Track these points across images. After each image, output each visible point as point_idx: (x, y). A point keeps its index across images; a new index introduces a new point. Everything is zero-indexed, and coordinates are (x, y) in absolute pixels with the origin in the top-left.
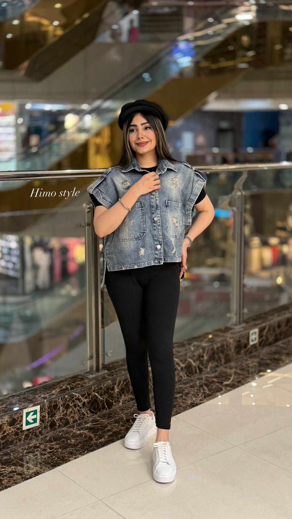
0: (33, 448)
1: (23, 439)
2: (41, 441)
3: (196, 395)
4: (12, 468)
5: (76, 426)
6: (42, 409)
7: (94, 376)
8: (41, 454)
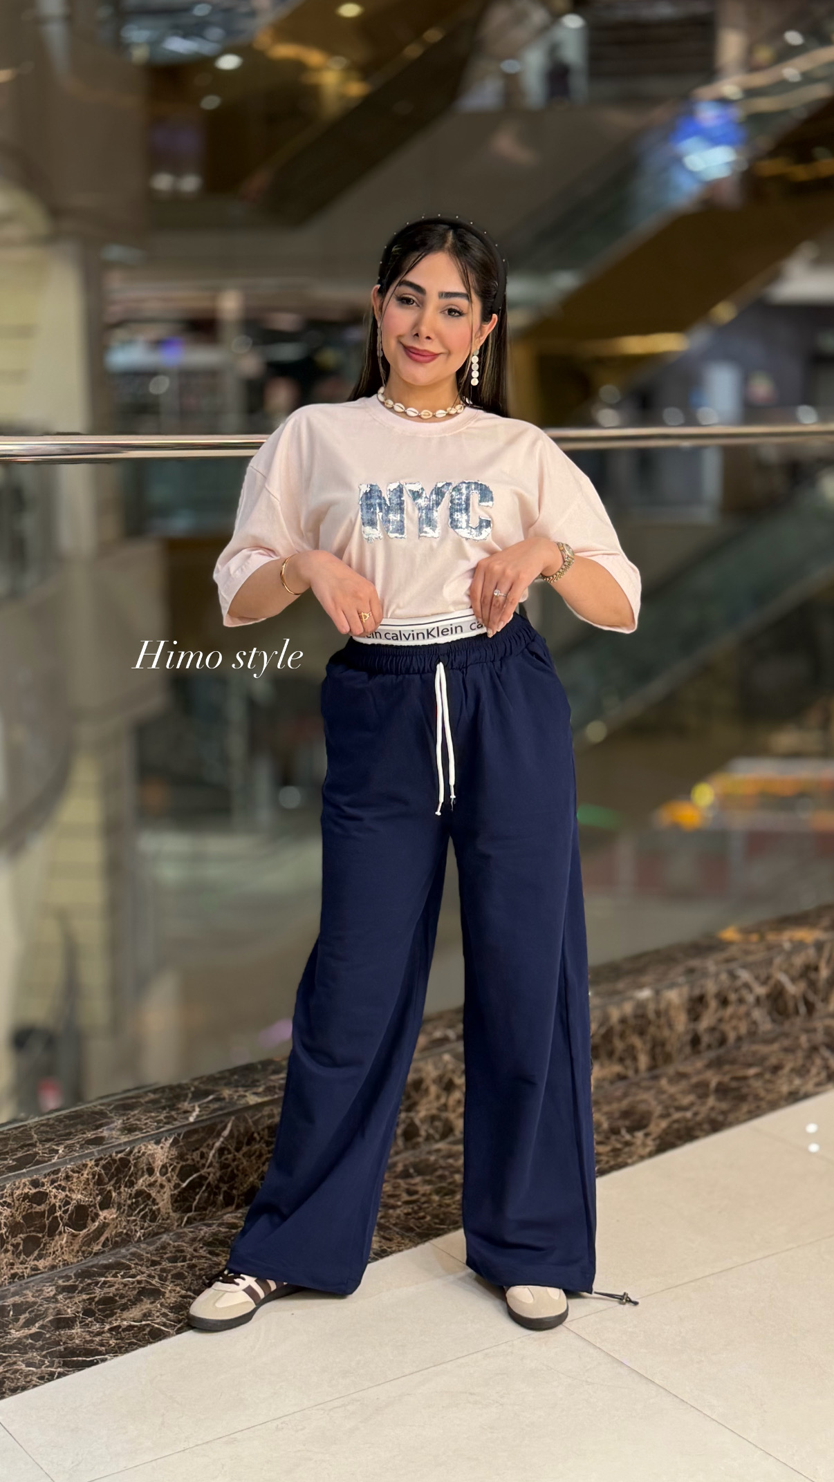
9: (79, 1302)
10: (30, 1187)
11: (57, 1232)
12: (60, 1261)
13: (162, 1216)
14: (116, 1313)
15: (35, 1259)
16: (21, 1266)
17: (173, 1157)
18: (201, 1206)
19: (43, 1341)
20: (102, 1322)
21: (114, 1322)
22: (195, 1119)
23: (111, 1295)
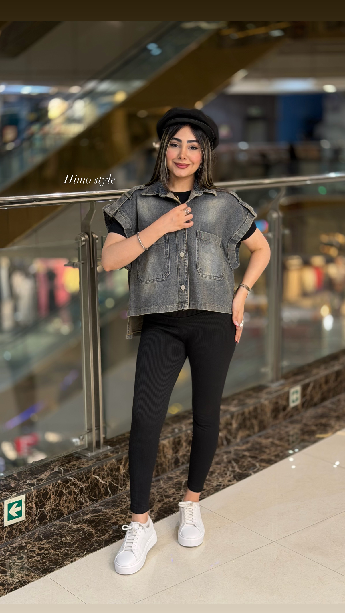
0: (17, 548)
1: (5, 537)
2: (28, 539)
3: (222, 475)
5: (72, 519)
6: (29, 499)
7: (93, 454)
8: (29, 557)
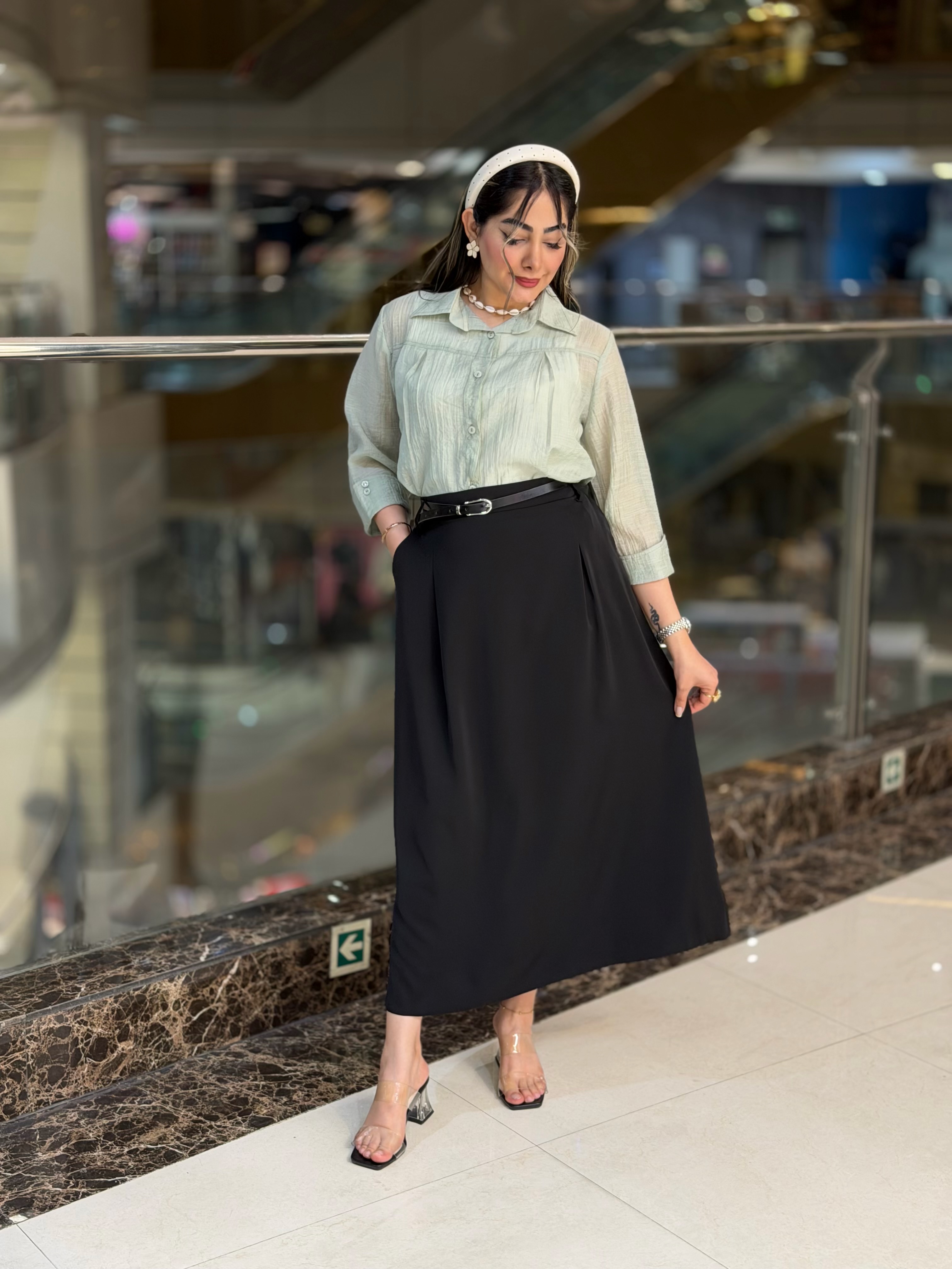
0: (355, 1020)
1: (330, 999)
2: (375, 1006)
3: (749, 911)
4: (310, 1065)
6: (377, 928)
9: (100, 1127)
10: (56, 1022)
11: (79, 1062)
12: (81, 1088)
13: (174, 1046)
14: (133, 1137)
15: (59, 1087)
16: (46, 1094)
17: (185, 993)
18: (209, 1037)
19: (67, 1163)
20: (122, 1146)
21: (132, 1145)
22: (206, 959)
23: (129, 1120)
